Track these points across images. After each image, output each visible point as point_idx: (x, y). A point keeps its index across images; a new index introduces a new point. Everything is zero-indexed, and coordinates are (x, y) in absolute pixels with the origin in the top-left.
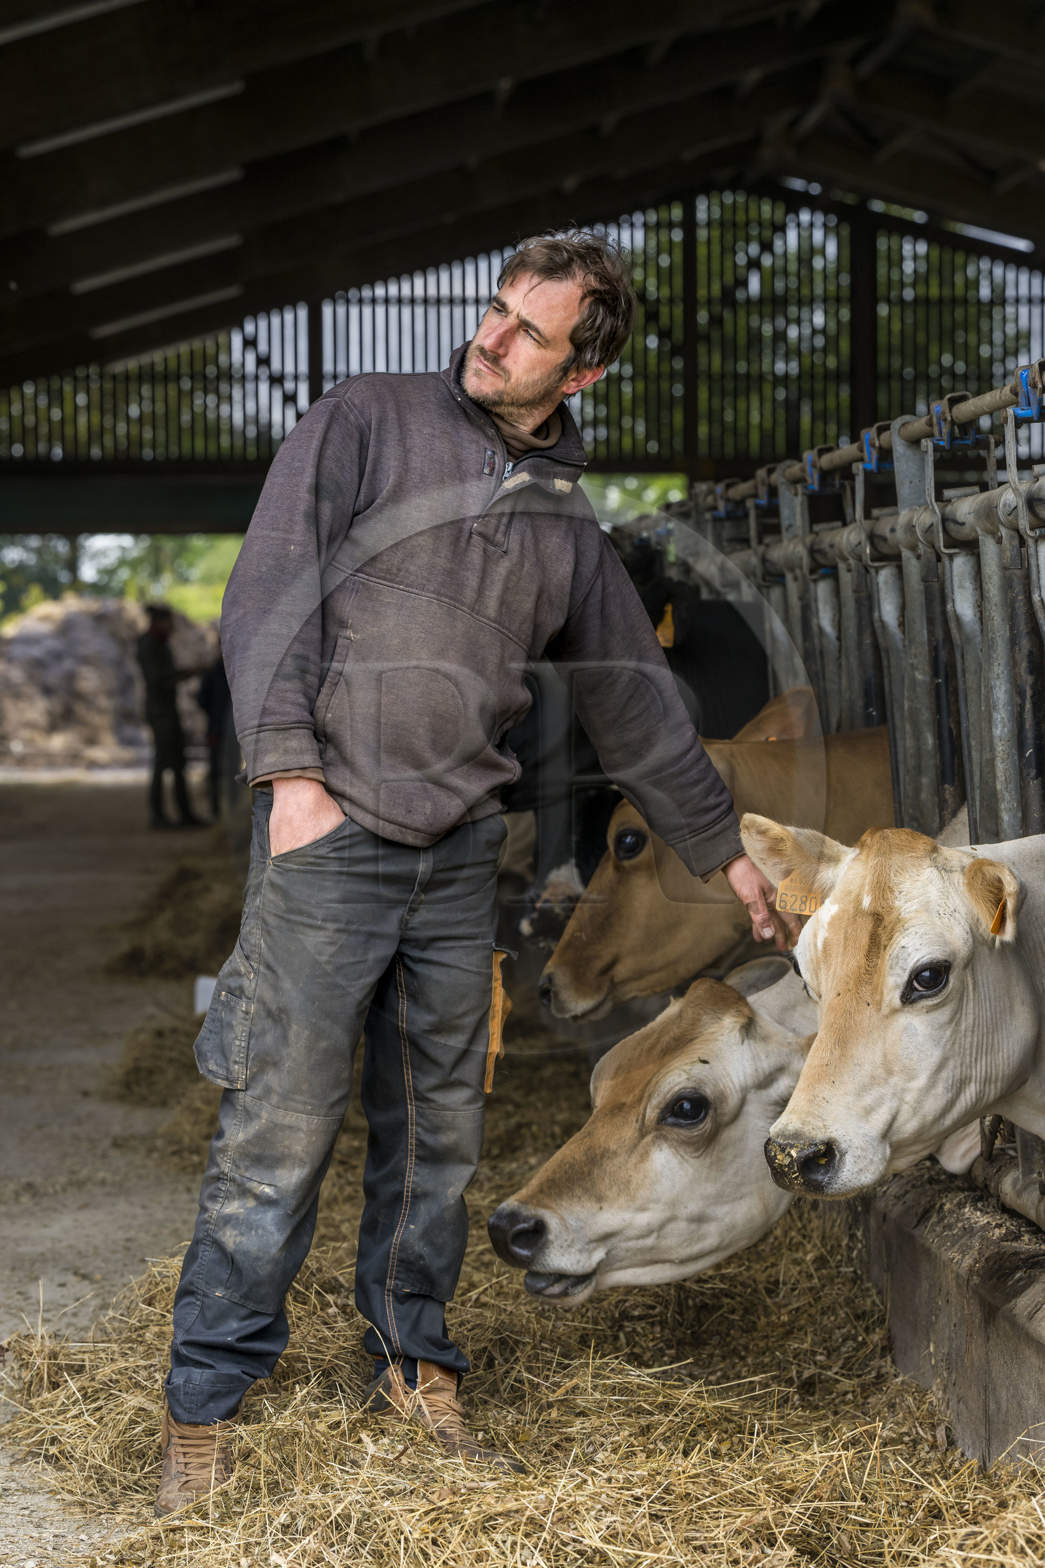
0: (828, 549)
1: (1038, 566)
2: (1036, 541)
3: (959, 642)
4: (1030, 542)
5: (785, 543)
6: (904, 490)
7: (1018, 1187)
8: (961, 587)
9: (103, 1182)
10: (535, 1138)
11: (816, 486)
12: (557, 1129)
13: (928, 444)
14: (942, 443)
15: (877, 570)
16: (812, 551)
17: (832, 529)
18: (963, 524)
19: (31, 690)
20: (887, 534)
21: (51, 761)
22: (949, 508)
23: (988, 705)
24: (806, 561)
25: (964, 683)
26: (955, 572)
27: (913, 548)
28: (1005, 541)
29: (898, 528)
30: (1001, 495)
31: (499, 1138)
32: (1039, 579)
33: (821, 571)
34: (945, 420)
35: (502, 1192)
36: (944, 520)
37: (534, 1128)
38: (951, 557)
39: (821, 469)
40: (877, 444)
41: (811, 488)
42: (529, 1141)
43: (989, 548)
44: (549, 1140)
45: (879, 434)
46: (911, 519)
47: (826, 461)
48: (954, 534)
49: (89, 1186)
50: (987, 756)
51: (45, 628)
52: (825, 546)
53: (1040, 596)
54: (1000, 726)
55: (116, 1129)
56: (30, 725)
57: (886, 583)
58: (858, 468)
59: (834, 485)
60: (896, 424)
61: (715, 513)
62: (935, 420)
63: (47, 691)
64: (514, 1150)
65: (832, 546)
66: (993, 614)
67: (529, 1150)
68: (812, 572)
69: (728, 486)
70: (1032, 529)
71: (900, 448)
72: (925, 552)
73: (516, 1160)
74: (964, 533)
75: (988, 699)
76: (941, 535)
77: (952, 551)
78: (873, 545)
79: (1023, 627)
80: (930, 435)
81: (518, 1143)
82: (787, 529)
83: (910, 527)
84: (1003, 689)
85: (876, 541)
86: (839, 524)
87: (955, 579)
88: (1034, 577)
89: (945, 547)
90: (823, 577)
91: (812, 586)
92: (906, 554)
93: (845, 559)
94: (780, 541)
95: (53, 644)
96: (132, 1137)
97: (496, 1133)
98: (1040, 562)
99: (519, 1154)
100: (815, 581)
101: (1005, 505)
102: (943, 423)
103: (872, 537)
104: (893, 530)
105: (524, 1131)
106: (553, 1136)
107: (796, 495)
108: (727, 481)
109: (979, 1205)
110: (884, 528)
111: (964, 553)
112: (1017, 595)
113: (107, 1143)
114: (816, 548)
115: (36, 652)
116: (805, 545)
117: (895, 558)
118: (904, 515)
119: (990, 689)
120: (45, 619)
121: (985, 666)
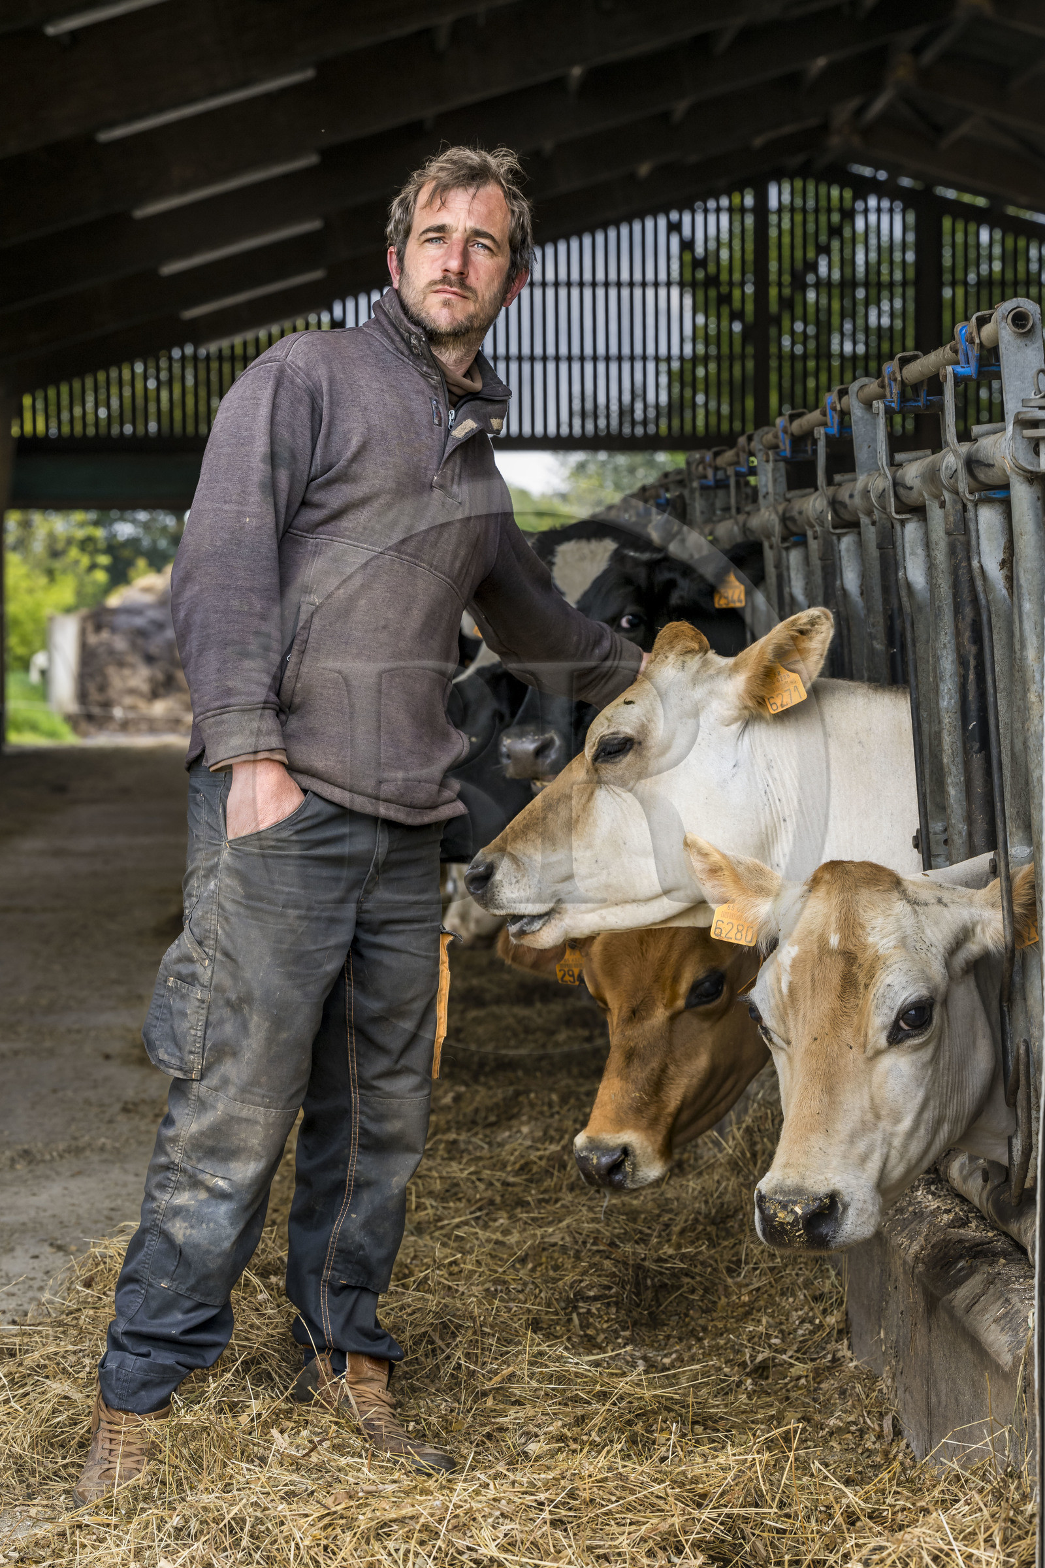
0: (797, 516)
1: (977, 531)
2: (976, 505)
3: (909, 610)
4: (970, 506)
5: (763, 510)
6: (861, 455)
7: (965, 1172)
8: (912, 554)
9: (102, 1149)
10: (532, 1105)
11: (788, 453)
12: (554, 1097)
13: (879, 406)
14: (893, 405)
15: (839, 536)
16: (785, 519)
17: (803, 496)
18: (911, 488)
19: (133, 659)
20: (847, 500)
21: (152, 726)
22: (900, 472)
23: (935, 677)
24: (777, 528)
25: (914, 652)
26: (907, 539)
27: (869, 513)
28: (948, 505)
29: (856, 493)
30: (944, 457)
31: (497, 1105)
32: (978, 544)
33: (792, 539)
34: (895, 380)
35: (481, 1164)
36: (895, 484)
37: (532, 1095)
38: (903, 523)
39: (792, 435)
40: (838, 408)
41: (783, 454)
42: (526, 1109)
43: (936, 515)
44: (545, 1108)
45: (840, 399)
46: (867, 484)
47: (796, 427)
48: (904, 499)
49: (88, 1153)
50: (935, 728)
51: (148, 598)
52: (795, 513)
53: (979, 562)
54: (946, 698)
55: (130, 1094)
56: (132, 692)
57: (848, 550)
58: (820, 433)
59: (806, 451)
60: (854, 387)
61: (704, 481)
62: (886, 381)
63: (150, 659)
64: (511, 1118)
65: (800, 513)
66: (940, 581)
67: (524, 1118)
68: (784, 539)
69: (716, 454)
70: (971, 493)
71: (857, 411)
72: (880, 518)
73: (510, 1128)
74: (912, 498)
75: (935, 669)
76: (892, 500)
77: (904, 516)
78: (835, 511)
79: (966, 595)
80: (882, 397)
81: (515, 1110)
82: (764, 497)
83: (866, 492)
84: (950, 659)
85: (837, 506)
86: (812, 490)
87: (907, 545)
88: (974, 542)
89: (897, 512)
90: (795, 545)
91: (784, 554)
92: (864, 520)
93: (812, 526)
94: (759, 510)
95: (154, 614)
96: (144, 1101)
97: (495, 1100)
98: (980, 527)
99: (514, 1122)
100: (787, 549)
101: (947, 468)
102: (893, 383)
103: (834, 504)
104: (851, 496)
105: (521, 1099)
106: (550, 1105)
107: (767, 461)
108: (715, 449)
109: (933, 1188)
110: (844, 494)
111: (916, 519)
112: (961, 562)
113: (117, 1107)
114: (787, 515)
115: (139, 621)
116: (777, 513)
117: (854, 525)
118: (862, 479)
119: (937, 659)
120: (147, 590)
121: (932, 635)
